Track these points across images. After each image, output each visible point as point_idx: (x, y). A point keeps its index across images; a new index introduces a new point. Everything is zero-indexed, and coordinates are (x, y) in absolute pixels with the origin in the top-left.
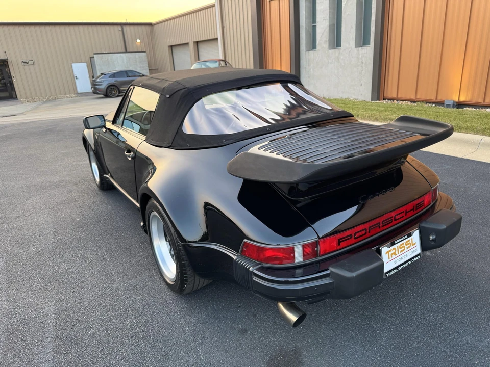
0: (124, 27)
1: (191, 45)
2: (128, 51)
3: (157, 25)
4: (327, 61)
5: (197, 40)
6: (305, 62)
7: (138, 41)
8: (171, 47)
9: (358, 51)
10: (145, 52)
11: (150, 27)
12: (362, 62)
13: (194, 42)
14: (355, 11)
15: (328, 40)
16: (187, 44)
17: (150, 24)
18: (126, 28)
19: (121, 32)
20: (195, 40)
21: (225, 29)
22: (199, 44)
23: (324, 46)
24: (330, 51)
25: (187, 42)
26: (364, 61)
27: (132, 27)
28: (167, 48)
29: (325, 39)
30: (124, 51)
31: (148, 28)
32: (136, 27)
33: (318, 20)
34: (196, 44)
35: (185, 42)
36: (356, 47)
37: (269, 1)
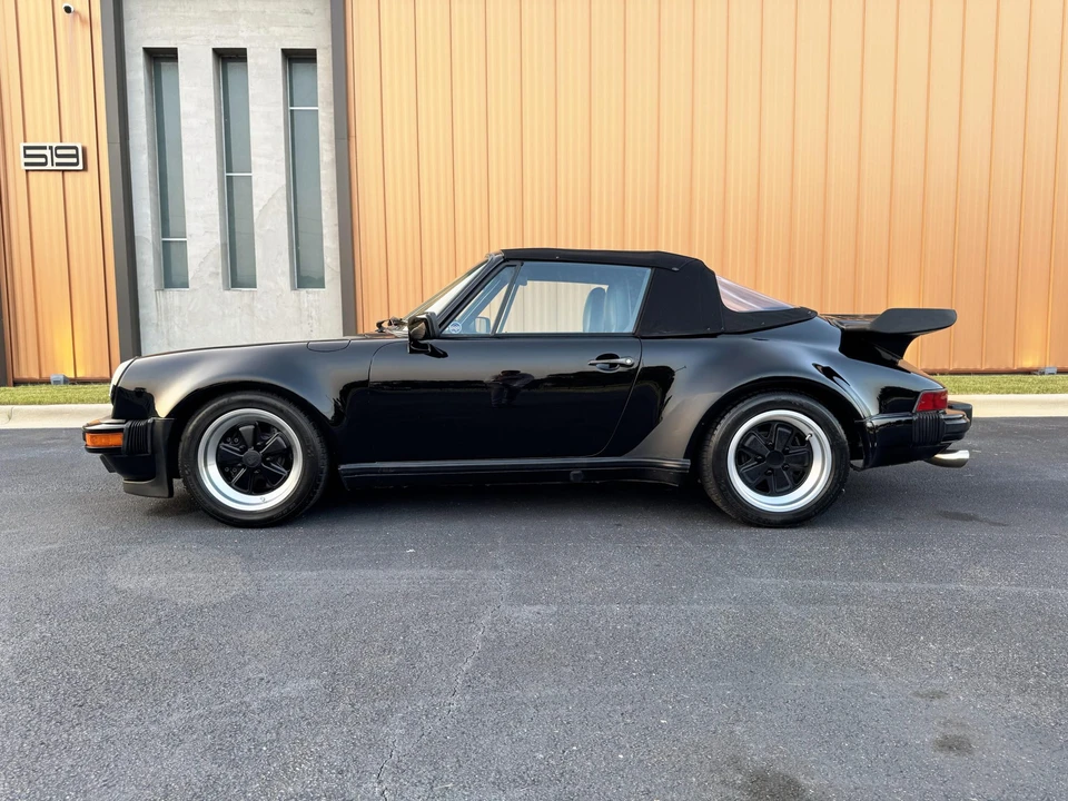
4: (221, 313)
6: (154, 314)
9: (299, 295)
12: (310, 317)
14: (286, 226)
15: (220, 271)
23: (211, 283)
24: (227, 293)
26: (314, 314)
29: (212, 269)
33: (189, 231)
36: (293, 288)
37: (27, 171)
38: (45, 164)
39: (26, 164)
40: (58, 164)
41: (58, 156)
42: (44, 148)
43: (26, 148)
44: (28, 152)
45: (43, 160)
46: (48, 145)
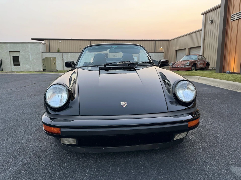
0: (156, 42)
1: (187, 50)
2: (156, 52)
3: (172, 41)
5: (190, 47)
7: (161, 48)
8: (177, 51)
10: (163, 53)
11: (168, 42)
13: (188, 48)
16: (185, 49)
17: (169, 41)
18: (157, 42)
19: (154, 44)
20: (189, 47)
21: (205, 41)
22: (191, 49)
25: (185, 48)
27: (160, 42)
28: (175, 51)
30: (154, 52)
31: (167, 42)
32: (161, 42)
34: (189, 49)
35: (184, 48)
37: (232, 21)
38: (235, 19)
39: (232, 20)
40: (237, 18)
41: (238, 16)
42: (235, 15)
43: (232, 16)
44: (233, 17)
45: (234, 18)
46: (236, 14)
